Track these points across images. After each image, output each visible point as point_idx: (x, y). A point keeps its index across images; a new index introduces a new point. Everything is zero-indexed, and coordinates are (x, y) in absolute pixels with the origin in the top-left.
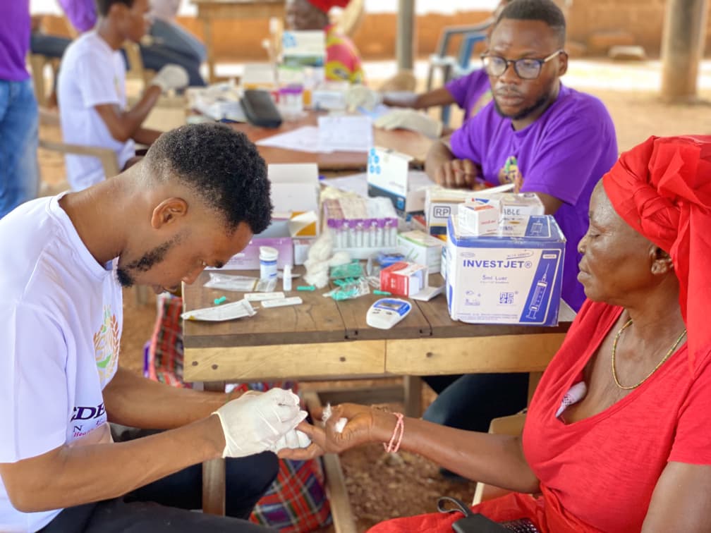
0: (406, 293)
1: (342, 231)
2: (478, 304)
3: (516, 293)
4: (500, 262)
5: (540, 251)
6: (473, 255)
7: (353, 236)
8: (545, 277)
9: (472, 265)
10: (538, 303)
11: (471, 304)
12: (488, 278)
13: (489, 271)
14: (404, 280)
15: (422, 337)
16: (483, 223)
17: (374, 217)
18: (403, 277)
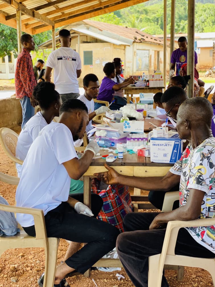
0: (144, 155)
1: (131, 141)
2: (157, 157)
3: (168, 153)
4: (163, 144)
5: (174, 141)
6: (155, 142)
7: (134, 143)
8: (176, 149)
9: (155, 145)
10: (174, 157)
11: (155, 157)
12: (160, 149)
13: (160, 147)
14: (143, 152)
15: (143, 166)
16: (158, 134)
17: (140, 137)
18: (144, 151)
